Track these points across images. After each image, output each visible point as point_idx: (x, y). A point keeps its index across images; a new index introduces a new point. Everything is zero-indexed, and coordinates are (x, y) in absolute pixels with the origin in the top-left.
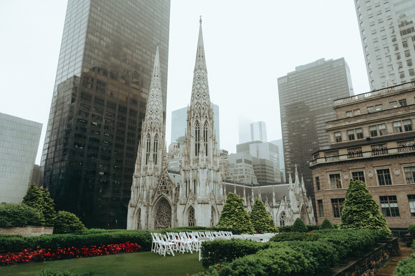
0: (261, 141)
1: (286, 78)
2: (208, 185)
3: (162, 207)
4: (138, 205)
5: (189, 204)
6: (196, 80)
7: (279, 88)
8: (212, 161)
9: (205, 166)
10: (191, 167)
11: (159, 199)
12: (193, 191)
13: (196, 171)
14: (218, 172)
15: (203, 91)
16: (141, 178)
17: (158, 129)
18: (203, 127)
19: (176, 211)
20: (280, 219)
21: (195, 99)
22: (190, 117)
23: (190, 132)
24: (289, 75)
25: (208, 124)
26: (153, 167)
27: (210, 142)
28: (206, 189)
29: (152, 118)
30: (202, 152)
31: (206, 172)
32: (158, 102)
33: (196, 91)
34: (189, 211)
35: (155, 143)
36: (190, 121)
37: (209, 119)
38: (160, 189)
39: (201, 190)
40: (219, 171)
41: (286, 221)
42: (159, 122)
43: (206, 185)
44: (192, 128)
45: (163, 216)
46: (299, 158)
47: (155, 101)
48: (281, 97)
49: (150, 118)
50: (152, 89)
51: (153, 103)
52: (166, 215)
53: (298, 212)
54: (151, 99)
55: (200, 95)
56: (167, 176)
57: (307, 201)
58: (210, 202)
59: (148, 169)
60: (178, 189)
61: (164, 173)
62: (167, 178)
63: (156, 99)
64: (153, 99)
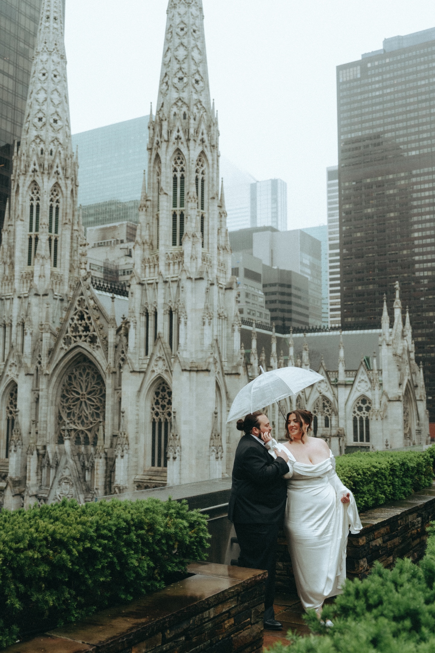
0: (275, 227)
1: (359, 68)
2: (207, 323)
3: (75, 377)
4: (7, 372)
5: (153, 371)
6: (174, 34)
7: (339, 91)
8: (215, 262)
9: (202, 272)
10: (160, 274)
11: (70, 356)
12: (166, 339)
13: (175, 285)
14: (228, 291)
15: (193, 67)
16: (16, 301)
17: (60, 170)
18: (194, 168)
19: (118, 388)
20: (355, 412)
21: (174, 90)
22: (156, 139)
23: (156, 181)
24: (368, 58)
25: (207, 160)
26: (48, 273)
27: (212, 210)
28: (202, 334)
29: (44, 138)
30: (193, 236)
31: (204, 290)
32: (60, 95)
33: (175, 66)
34: (154, 389)
35: (51, 207)
36: (156, 149)
37: (209, 148)
38: (72, 332)
39: (188, 336)
40: (231, 288)
41: (374, 418)
42: (62, 152)
43: (204, 324)
44: (163, 170)
45: (79, 402)
46: (377, 271)
47: (49, 91)
48: (342, 116)
49: (37, 137)
50: (41, 57)
51: (45, 96)
52: (89, 399)
53: (400, 397)
54: (39, 86)
55: (185, 80)
56: (92, 298)
57: (415, 373)
58: (212, 368)
59: (36, 279)
60: (122, 331)
61: (83, 289)
62: (92, 302)
63: (52, 86)
64: (45, 85)
